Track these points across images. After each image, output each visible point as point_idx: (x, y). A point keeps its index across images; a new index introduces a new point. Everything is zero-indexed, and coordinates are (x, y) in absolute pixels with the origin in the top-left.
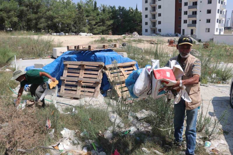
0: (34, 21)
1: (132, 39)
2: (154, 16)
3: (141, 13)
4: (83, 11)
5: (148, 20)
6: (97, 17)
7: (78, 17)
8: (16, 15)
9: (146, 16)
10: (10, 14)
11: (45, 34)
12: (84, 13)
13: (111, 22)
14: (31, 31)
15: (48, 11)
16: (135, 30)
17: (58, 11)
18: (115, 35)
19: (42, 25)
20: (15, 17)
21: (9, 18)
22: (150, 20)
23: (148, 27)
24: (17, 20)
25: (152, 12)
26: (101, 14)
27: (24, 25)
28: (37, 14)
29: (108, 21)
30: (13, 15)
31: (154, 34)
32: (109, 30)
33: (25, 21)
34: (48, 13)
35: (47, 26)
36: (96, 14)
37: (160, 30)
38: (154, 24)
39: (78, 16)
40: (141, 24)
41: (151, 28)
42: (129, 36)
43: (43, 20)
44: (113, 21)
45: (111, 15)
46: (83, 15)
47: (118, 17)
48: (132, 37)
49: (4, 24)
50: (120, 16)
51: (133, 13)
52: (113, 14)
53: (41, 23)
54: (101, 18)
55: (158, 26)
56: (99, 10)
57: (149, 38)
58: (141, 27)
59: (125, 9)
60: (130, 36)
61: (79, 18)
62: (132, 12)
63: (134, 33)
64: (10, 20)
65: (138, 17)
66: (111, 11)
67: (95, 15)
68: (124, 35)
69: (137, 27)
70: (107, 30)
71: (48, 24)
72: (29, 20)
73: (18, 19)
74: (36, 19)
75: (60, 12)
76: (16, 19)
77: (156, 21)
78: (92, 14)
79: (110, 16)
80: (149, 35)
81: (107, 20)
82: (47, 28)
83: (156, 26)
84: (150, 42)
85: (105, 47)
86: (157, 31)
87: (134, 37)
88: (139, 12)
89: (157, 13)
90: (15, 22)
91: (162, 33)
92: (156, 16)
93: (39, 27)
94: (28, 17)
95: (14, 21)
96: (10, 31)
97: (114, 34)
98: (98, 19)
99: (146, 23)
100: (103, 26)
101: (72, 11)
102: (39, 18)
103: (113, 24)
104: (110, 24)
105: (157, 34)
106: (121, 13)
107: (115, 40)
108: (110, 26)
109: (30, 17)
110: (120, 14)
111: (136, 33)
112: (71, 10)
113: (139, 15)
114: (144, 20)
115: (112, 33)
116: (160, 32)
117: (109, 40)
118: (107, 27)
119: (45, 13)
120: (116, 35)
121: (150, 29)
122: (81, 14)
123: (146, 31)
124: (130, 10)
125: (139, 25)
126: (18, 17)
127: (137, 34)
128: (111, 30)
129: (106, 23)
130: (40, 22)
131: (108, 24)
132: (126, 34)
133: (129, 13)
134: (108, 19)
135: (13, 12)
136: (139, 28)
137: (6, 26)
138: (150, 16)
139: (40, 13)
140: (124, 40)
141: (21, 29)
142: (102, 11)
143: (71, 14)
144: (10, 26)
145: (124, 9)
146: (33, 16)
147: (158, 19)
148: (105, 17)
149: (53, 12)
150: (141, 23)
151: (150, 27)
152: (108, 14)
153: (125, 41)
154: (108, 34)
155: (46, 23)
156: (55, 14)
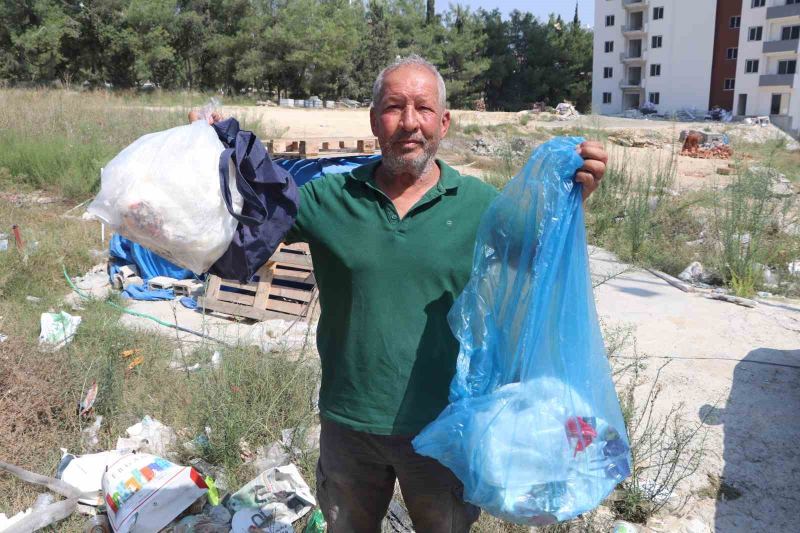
0: (224, 59)
1: (550, 126)
2: (636, 47)
3: (590, 36)
4: (386, 26)
5: (613, 60)
6: (434, 46)
7: (369, 46)
8: (169, 40)
9: (609, 47)
10: (150, 34)
11: (258, 102)
12: (392, 32)
13: (485, 65)
14: (215, 90)
15: (272, 26)
16: (569, 96)
17: (305, 25)
18: (497, 110)
19: (249, 71)
20: (165, 46)
21: (146, 48)
22: (621, 59)
23: (615, 85)
24: (171, 54)
25: (628, 33)
26: (449, 38)
27: (193, 71)
28: (235, 35)
29: (473, 60)
30: (161, 38)
31: (634, 111)
32: (476, 91)
33: (197, 60)
34: (269, 33)
35: (268, 77)
36: (432, 37)
37: (655, 98)
38: (635, 75)
39: (371, 43)
40: (589, 74)
41: (624, 90)
42: (545, 117)
43: (253, 55)
44: (490, 61)
45: (485, 41)
46: (387, 40)
47: (509, 50)
48: (552, 120)
49: (131, 68)
50: (517, 46)
51: (564, 35)
52: (492, 37)
53: (246, 66)
54: (448, 50)
55: (649, 84)
56: (444, 24)
57: (615, 124)
58: (590, 86)
59: (535, 23)
60: (549, 115)
61: (373, 48)
62: (560, 33)
63: (561, 105)
64: (148, 55)
65: (579, 49)
66: (484, 27)
67: (429, 38)
68: (525, 112)
69: (575, 84)
70: (469, 94)
71: (270, 67)
72: (210, 56)
73: (175, 51)
74: (231, 52)
75: (309, 29)
76: (166, 52)
77: (645, 63)
78: (417, 38)
79: (482, 45)
80: (615, 114)
81: (468, 59)
82: (267, 83)
83: (643, 81)
84: (613, 139)
86: (644, 101)
87: (561, 120)
88: (584, 31)
89: (646, 35)
90: (164, 61)
91: (661, 108)
92: (643, 48)
93: (238, 77)
94: (204, 46)
95: (160, 57)
96: (150, 90)
97: (492, 106)
98: (440, 54)
99: (608, 73)
100: (457, 79)
101: (350, 26)
102: (242, 48)
103: (487, 74)
104: (479, 72)
105: (646, 112)
106: (521, 34)
107: (489, 128)
108: (477, 78)
109: (211, 44)
110: (515, 40)
111: (567, 104)
112: (346, 22)
113: (585, 42)
114: (601, 59)
115: (486, 102)
116: (657, 102)
117: (469, 126)
118: (470, 84)
119: (262, 31)
120: (501, 110)
121: (621, 92)
122: (380, 36)
123: (607, 98)
124: (551, 25)
125: (582, 78)
126: (174, 44)
127: (573, 108)
128: (482, 93)
129: (466, 70)
130: (243, 61)
131: (471, 74)
132: (531, 108)
133: (548, 36)
134: (473, 53)
135: (160, 28)
136: (581, 87)
137: (140, 75)
138: (620, 46)
139: (244, 31)
140: (521, 130)
141: (184, 85)
142: (452, 26)
143: (344, 37)
144: (150, 73)
145: (533, 21)
146: (219, 42)
147: (650, 56)
148: (462, 49)
149: (288, 30)
150: (591, 70)
151: (620, 84)
152: (475, 38)
153: (524, 132)
154: (472, 107)
155: (263, 64)
156: (291, 35)
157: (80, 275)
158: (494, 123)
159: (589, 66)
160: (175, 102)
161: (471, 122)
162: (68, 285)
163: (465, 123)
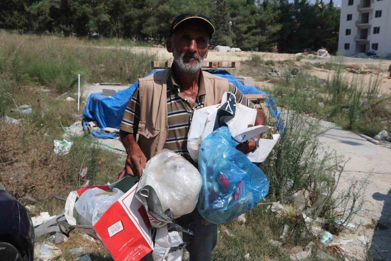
0: (136, 22)
1: (313, 62)
2: (365, 17)
3: (339, 11)
4: (225, 5)
5: (352, 25)
6: (250, 16)
7: (214, 17)
8: (107, 11)
9: (349, 17)
10: (98, 7)
11: (154, 45)
12: (228, 8)
13: (278, 27)
14: (131, 38)
15: (162, 4)
16: (325, 46)
17: (181, 4)
18: (284, 53)
19: (150, 29)
20: (105, 14)
21: (95, 14)
22: (356, 24)
23: (351, 40)
24: (108, 19)
25: (362, 9)
26: (259, 13)
27: (119, 27)
28: (143, 9)
29: (272, 25)
30: (103, 9)
31: (363, 54)
32: (273, 42)
33: (122, 21)
34: (161, 8)
35: (159, 32)
36: (249, 12)
37: (375, 46)
38: (364, 33)
39: (216, 14)
40: (338, 33)
41: (357, 42)
42: (311, 57)
43: (152, 20)
44: (281, 25)
45: (279, 14)
46: (225, 13)
47: (292, 19)
48: (315, 58)
49: (86, 25)
50: (297, 18)
51: (324, 11)
52: (283, 12)
53: (148, 26)
54: (258, 19)
55: (372, 38)
56: (256, 4)
57: (350, 61)
58: (337, 40)
59: (308, 4)
60: (313, 55)
61: (217, 17)
62: (321, 10)
63: (320, 50)
64: (96, 18)
65: (332, 18)
66: (279, 6)
67: (248, 12)
68: (299, 54)
69: (329, 39)
70: (269, 44)
71: (161, 27)
72: (129, 20)
73: (110, 17)
74: (140, 18)
75: (183, 6)
76: (106, 17)
77: (370, 26)
78: (242, 12)
79: (277, 16)
80: (352, 55)
81: (269, 24)
82: (159, 35)
83: (369, 37)
84: (349, 69)
85: (213, 66)
86: (369, 49)
87: (320, 59)
88: (335, 8)
89: (372, 10)
90: (105, 22)
91: (380, 51)
92: (370, 18)
93: (144, 31)
94: (126, 14)
95: (102, 20)
96: (96, 37)
97: (281, 51)
98: (253, 21)
99: (348, 32)
100: (262, 35)
101: (205, 5)
102: (146, 16)
103: (279, 33)
104: (275, 31)
105: (370, 55)
106: (299, 10)
107: (279, 62)
108: (274, 35)
109: (129, 13)
110: (296, 14)
111: (323, 50)
112: (203, 3)
113: (336, 15)
114: (344, 24)
115: (278, 48)
116: (376, 49)
117: (268, 61)
118: (269, 38)
119: (157, 7)
120: (286, 53)
121: (355, 43)
122: (221, 11)
123: (347, 46)
124: (316, 5)
125: (334, 35)
126: (110, 13)
127: (327, 52)
128: (276, 43)
129: (267, 30)
130: (147, 23)
131: (271, 32)
132: (303, 52)
133: (315, 11)
134: (272, 21)
135: (103, 4)
136: (332, 40)
137: (91, 29)
138: (356, 17)
139: (148, 7)
140: (298, 63)
141: (114, 35)
142: (261, 5)
143: (202, 11)
144: (96, 28)
145: (306, 3)
146: (134, 12)
147: (374, 22)
148: (266, 18)
149: (171, 6)
150: (338, 31)
151: (355, 39)
152: (273, 12)
153: (298, 65)
154: (270, 51)
155: (157, 25)
156: (173, 9)
157: (68, 126)
158: (282, 59)
159: (337, 29)
160: (110, 44)
161: (269, 59)
162: (63, 130)
163: (265, 59)
